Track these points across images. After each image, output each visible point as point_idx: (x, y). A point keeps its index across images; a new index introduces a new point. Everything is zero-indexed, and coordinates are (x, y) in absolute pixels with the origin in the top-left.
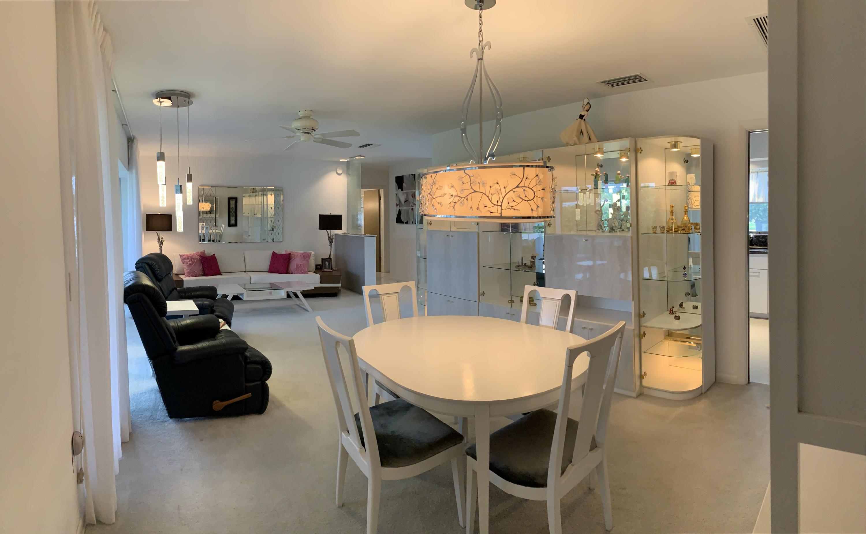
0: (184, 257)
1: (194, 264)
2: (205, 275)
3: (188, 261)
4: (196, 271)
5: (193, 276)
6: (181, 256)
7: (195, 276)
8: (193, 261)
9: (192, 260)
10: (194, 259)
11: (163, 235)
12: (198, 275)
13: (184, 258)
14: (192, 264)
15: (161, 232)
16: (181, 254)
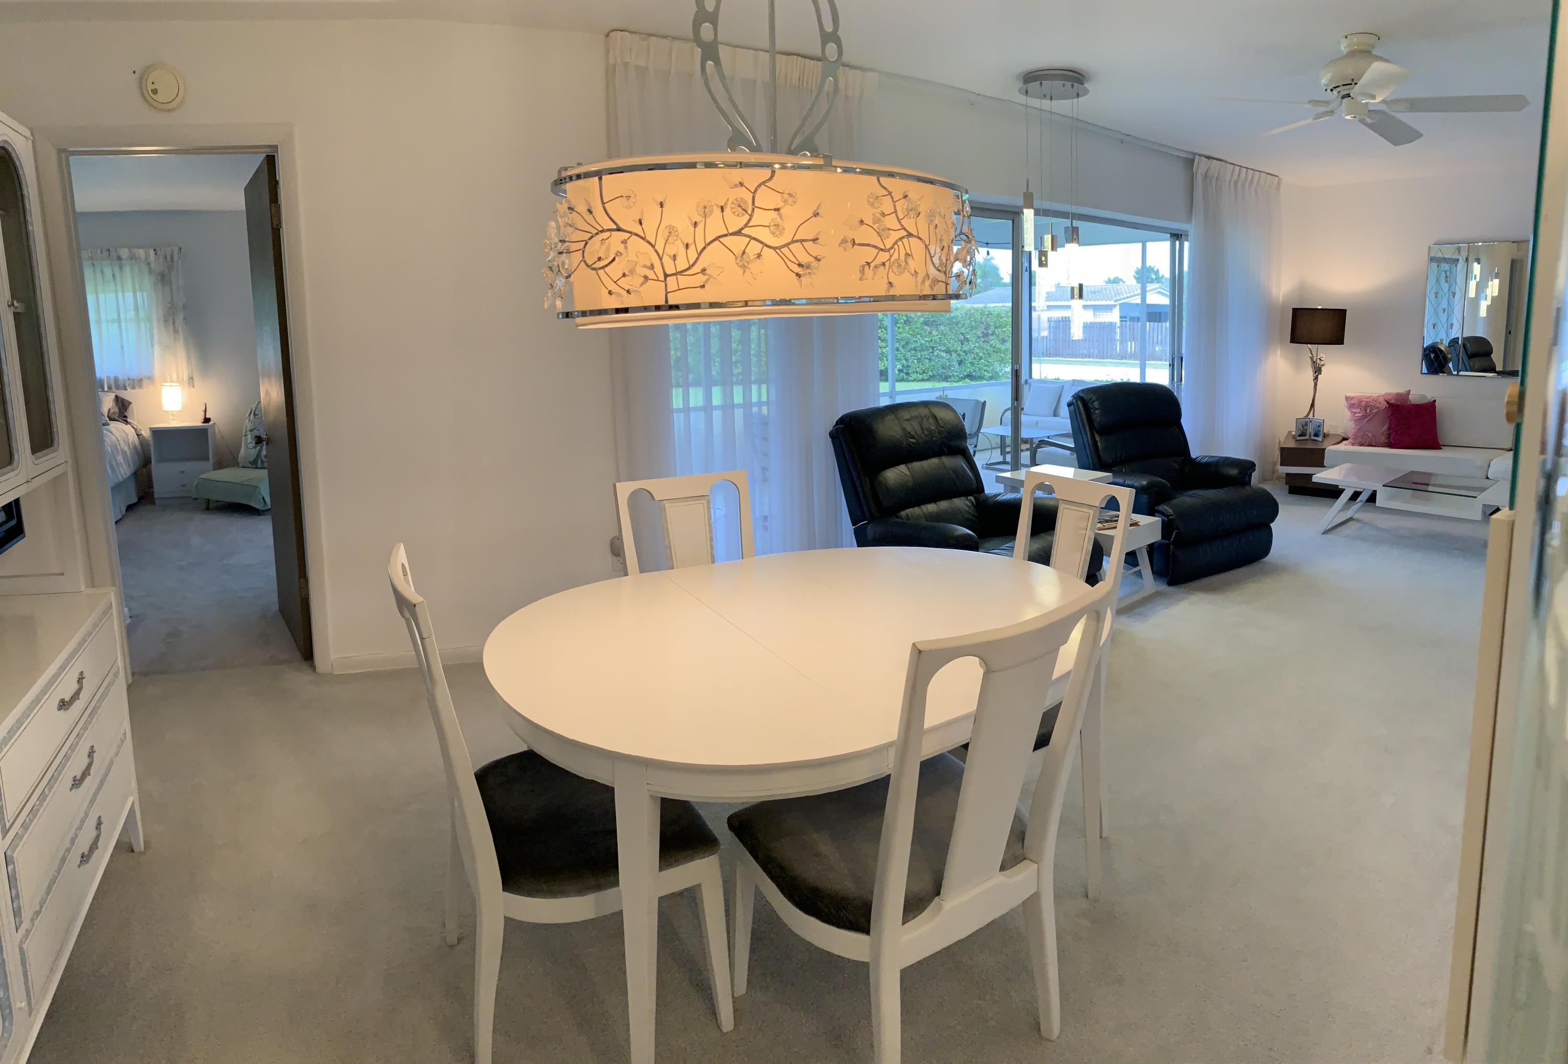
0: (1353, 401)
1: (1368, 418)
2: (1391, 445)
3: (1359, 410)
4: (1370, 435)
5: (1362, 445)
6: (1347, 398)
7: (1368, 446)
8: (1368, 411)
9: (1366, 410)
10: (1372, 408)
11: (1325, 352)
12: (1374, 444)
13: (1353, 403)
14: (1364, 417)
15: (1319, 345)
16: (1349, 394)
